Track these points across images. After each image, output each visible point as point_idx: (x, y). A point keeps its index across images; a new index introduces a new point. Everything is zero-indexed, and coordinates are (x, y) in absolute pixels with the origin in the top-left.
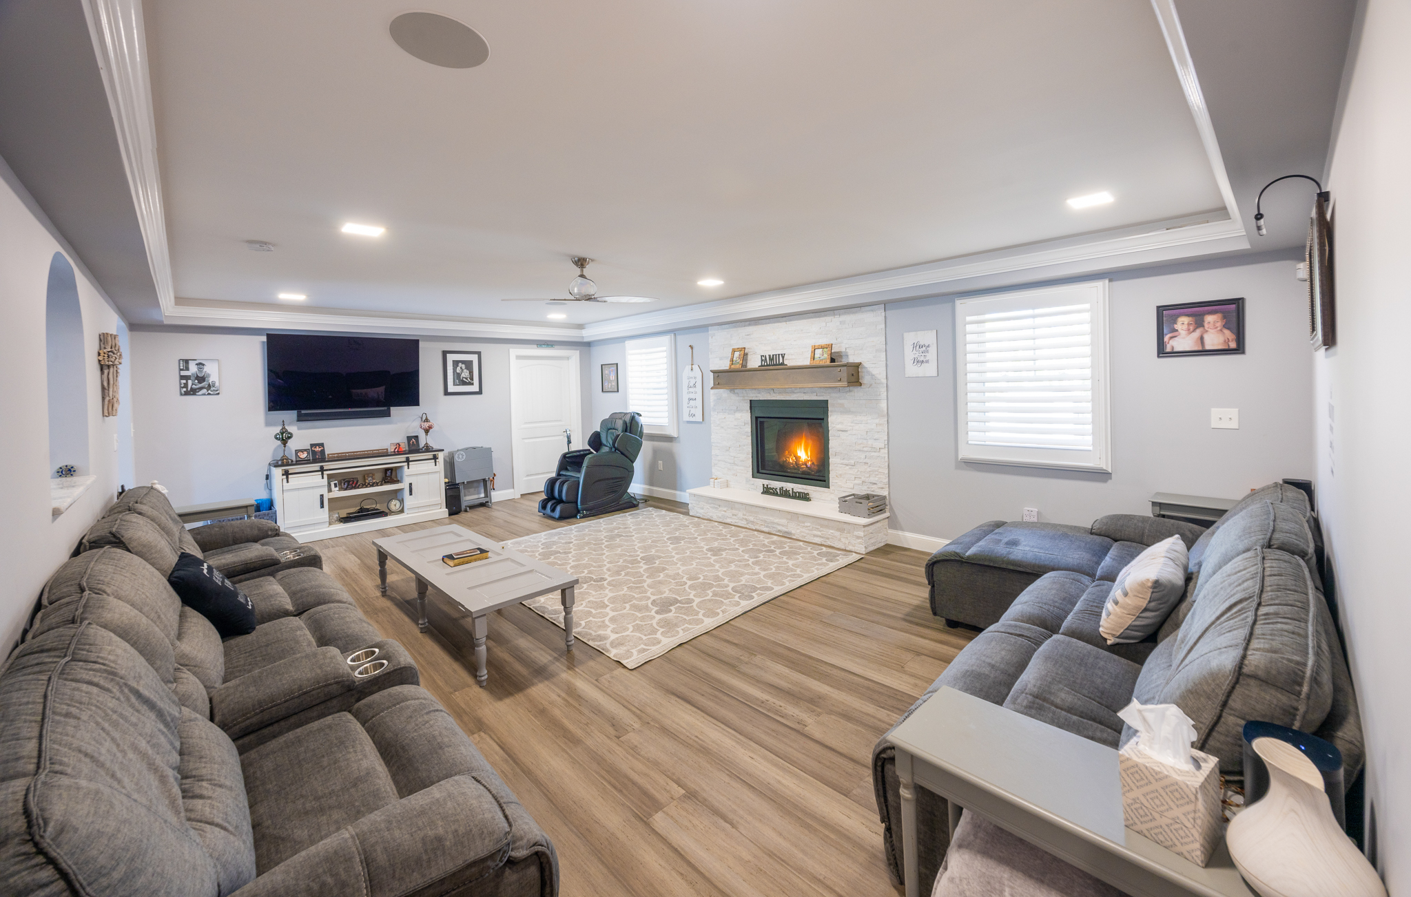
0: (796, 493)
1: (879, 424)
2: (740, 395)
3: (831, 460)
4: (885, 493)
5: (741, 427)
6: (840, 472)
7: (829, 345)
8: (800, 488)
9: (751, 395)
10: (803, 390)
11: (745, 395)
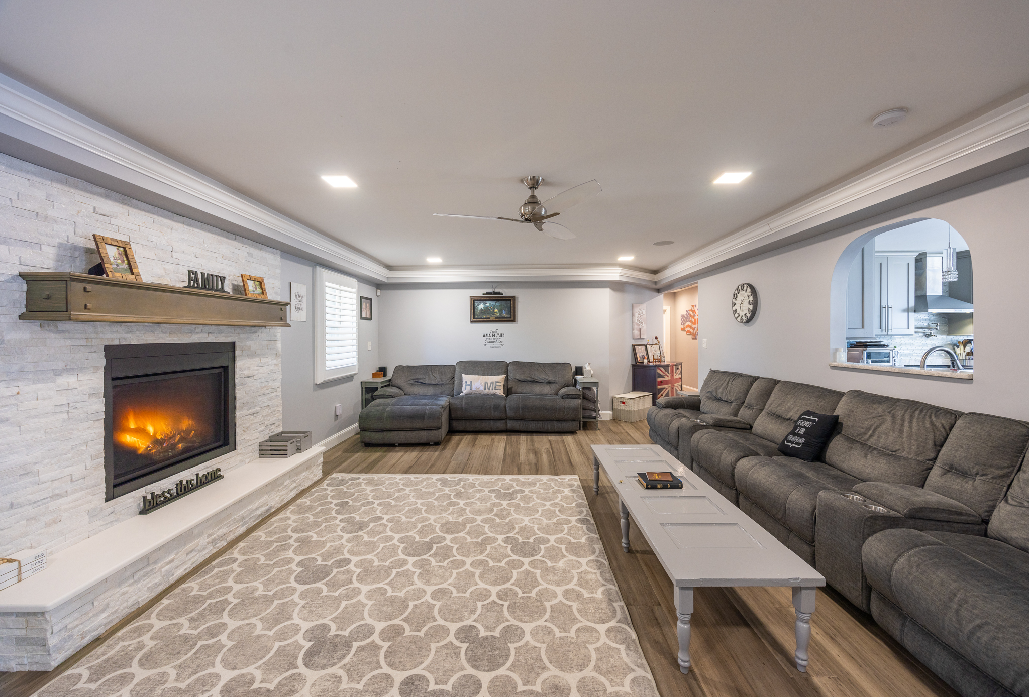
0: (201, 478)
1: (276, 365)
2: (77, 336)
3: (238, 413)
4: (281, 430)
5: (78, 405)
6: (248, 425)
7: (262, 279)
8: (202, 469)
9: (109, 336)
10: (207, 329)
11: (93, 336)
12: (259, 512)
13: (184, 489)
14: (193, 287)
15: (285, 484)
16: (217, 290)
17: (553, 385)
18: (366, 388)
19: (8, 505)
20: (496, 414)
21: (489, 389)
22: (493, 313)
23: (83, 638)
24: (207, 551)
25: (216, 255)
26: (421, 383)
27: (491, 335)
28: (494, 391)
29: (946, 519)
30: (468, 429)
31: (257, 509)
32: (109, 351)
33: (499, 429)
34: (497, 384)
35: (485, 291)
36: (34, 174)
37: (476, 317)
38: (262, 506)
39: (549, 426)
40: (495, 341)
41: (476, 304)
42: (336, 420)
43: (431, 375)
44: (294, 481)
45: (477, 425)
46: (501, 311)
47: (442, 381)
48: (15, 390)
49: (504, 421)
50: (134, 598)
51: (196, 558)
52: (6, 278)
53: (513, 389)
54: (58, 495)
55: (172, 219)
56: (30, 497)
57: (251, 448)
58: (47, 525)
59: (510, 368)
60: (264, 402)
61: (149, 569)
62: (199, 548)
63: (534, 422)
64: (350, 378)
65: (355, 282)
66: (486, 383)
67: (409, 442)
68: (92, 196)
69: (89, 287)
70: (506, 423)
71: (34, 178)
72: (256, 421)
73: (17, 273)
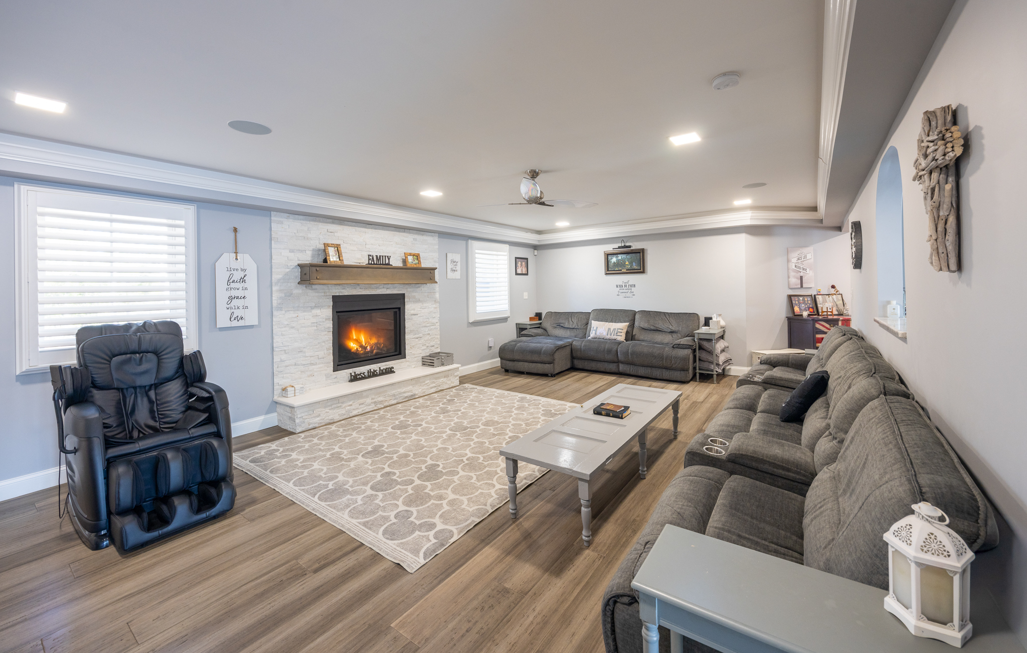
0: (382, 370)
1: (435, 308)
2: (320, 291)
3: (407, 337)
4: (439, 350)
5: (321, 323)
6: (413, 344)
7: (419, 254)
8: (384, 365)
9: (334, 291)
10: (386, 286)
11: (327, 291)
12: (406, 395)
13: (373, 375)
14: (371, 264)
15: (426, 382)
16: (386, 264)
17: (675, 334)
18: (520, 328)
19: (294, 364)
20: (610, 357)
21: (611, 335)
22: (623, 265)
23: (309, 425)
24: (371, 407)
25: (392, 243)
26: (562, 326)
27: (624, 286)
28: (615, 337)
29: (770, 472)
30: (586, 368)
31: (404, 392)
32: (335, 298)
33: (611, 371)
34: (619, 330)
35: (616, 246)
36: (303, 220)
37: (610, 270)
38: (408, 392)
39: (657, 373)
40: (627, 291)
41: (609, 258)
42: (489, 350)
43: (570, 321)
44: (434, 383)
45: (593, 366)
46: (631, 263)
47: (578, 326)
48: (297, 315)
49: (616, 364)
50: (332, 416)
51: (365, 408)
52: (293, 267)
53: (636, 336)
54: (312, 364)
55: (366, 228)
56: (302, 362)
57: (416, 359)
58: (309, 376)
59: (637, 316)
60: (425, 331)
61: (339, 405)
62: (366, 403)
63: (644, 368)
64: (505, 320)
65: (507, 247)
66: (609, 329)
67: (531, 371)
68: (326, 224)
69: (318, 269)
70: (618, 366)
71: (303, 222)
72: (420, 342)
73: (297, 264)
